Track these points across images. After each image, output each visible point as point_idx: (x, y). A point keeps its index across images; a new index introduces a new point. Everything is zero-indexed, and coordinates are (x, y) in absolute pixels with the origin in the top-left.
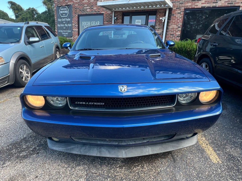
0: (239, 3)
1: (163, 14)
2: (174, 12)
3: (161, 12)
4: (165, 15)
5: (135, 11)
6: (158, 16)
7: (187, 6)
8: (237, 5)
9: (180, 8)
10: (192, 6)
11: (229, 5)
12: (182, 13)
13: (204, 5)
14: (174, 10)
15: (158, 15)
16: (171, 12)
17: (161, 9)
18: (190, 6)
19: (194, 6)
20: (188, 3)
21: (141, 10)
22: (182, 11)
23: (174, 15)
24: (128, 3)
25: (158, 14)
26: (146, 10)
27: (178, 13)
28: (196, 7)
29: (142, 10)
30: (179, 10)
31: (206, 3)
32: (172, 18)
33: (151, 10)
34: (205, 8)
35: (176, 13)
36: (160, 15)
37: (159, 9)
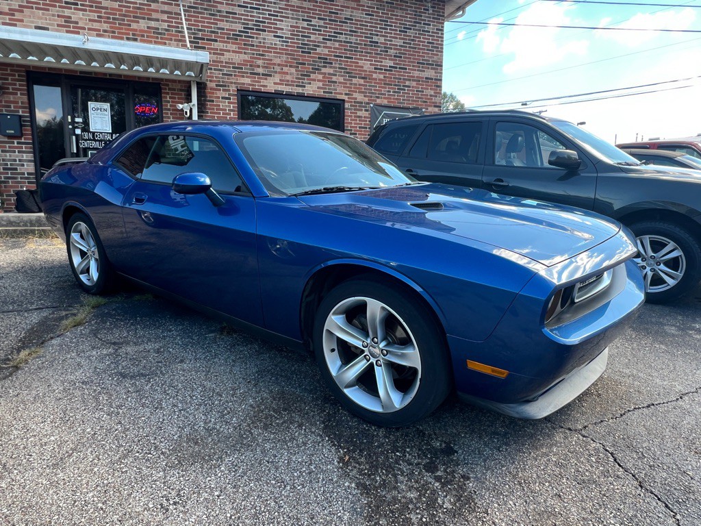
0: (341, 94)
1: (183, 96)
2: (213, 93)
3: (174, 90)
4: (189, 100)
5: (81, 72)
6: (168, 99)
7: (244, 84)
8: (339, 97)
9: (225, 86)
10: (253, 85)
11: (327, 95)
12: (234, 99)
13: (280, 88)
14: (211, 89)
15: (168, 96)
16: (204, 92)
17: (174, 81)
18: (250, 85)
19: (258, 85)
20: (243, 77)
21: (105, 74)
22: (234, 95)
23: (213, 101)
24: (83, 47)
25: (168, 93)
26: (125, 76)
27: (223, 98)
28: (263, 89)
29: (110, 75)
30: (224, 90)
31: (282, 84)
32: (210, 109)
33: (139, 78)
34: (283, 94)
35: (219, 97)
36: (175, 98)
37: (167, 80)
